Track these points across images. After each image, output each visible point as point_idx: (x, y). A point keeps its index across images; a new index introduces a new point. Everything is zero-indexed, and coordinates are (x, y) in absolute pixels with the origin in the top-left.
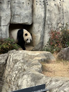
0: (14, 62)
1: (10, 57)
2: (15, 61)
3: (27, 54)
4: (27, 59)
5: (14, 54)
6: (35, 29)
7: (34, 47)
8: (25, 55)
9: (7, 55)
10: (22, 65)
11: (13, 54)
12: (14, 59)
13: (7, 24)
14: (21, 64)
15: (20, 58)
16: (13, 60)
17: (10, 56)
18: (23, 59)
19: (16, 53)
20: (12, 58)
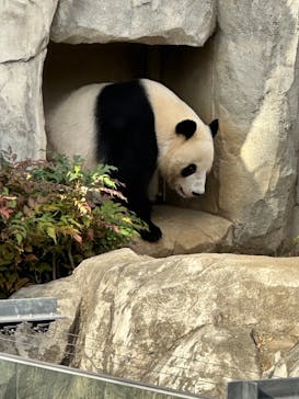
0: (149, 342)
1: (112, 309)
2: (155, 335)
3: (248, 285)
4: (254, 321)
5: (143, 282)
6: (240, 76)
7: (230, 224)
8: (237, 291)
9: (72, 290)
10: (223, 366)
11: (129, 283)
12: (148, 321)
13: (31, 50)
14: (211, 361)
15: (197, 314)
16: (137, 332)
17: (110, 297)
18: (220, 320)
19: (161, 279)
20: (128, 313)
